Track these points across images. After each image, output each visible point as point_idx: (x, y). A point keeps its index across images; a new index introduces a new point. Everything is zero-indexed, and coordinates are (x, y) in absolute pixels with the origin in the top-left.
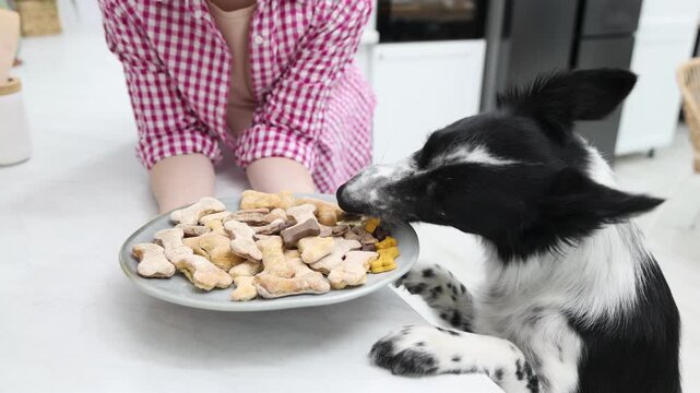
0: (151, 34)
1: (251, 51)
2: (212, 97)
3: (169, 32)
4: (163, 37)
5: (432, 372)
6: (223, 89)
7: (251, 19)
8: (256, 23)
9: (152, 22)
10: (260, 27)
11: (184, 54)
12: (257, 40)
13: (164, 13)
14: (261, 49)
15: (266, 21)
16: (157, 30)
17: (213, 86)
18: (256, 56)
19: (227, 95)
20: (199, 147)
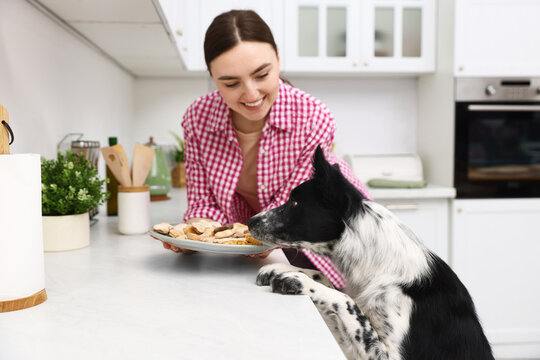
0: (202, 147)
1: (258, 157)
2: (228, 184)
3: (211, 147)
4: (208, 149)
5: (299, 293)
6: (235, 180)
7: (260, 140)
8: (262, 142)
9: (203, 141)
10: (264, 144)
11: (217, 159)
12: (262, 151)
13: (211, 137)
14: (264, 157)
15: (268, 141)
16: (205, 145)
17: (230, 178)
18: (260, 160)
19: (237, 184)
20: (211, 214)
